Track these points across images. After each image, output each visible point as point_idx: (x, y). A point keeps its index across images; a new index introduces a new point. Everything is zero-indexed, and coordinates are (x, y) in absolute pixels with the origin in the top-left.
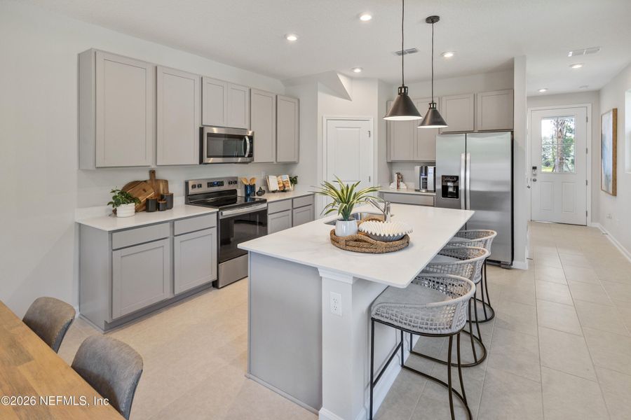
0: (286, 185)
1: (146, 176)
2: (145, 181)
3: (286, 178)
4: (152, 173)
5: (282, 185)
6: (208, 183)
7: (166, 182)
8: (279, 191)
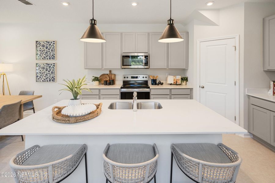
0: (178, 81)
1: (108, 72)
2: (107, 74)
3: (179, 77)
4: (110, 71)
5: (175, 81)
6: (131, 77)
7: (115, 75)
8: (173, 84)
